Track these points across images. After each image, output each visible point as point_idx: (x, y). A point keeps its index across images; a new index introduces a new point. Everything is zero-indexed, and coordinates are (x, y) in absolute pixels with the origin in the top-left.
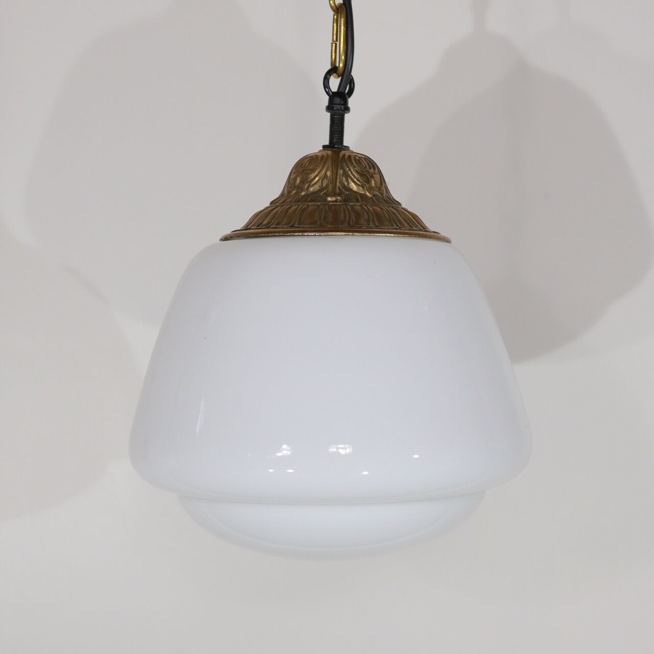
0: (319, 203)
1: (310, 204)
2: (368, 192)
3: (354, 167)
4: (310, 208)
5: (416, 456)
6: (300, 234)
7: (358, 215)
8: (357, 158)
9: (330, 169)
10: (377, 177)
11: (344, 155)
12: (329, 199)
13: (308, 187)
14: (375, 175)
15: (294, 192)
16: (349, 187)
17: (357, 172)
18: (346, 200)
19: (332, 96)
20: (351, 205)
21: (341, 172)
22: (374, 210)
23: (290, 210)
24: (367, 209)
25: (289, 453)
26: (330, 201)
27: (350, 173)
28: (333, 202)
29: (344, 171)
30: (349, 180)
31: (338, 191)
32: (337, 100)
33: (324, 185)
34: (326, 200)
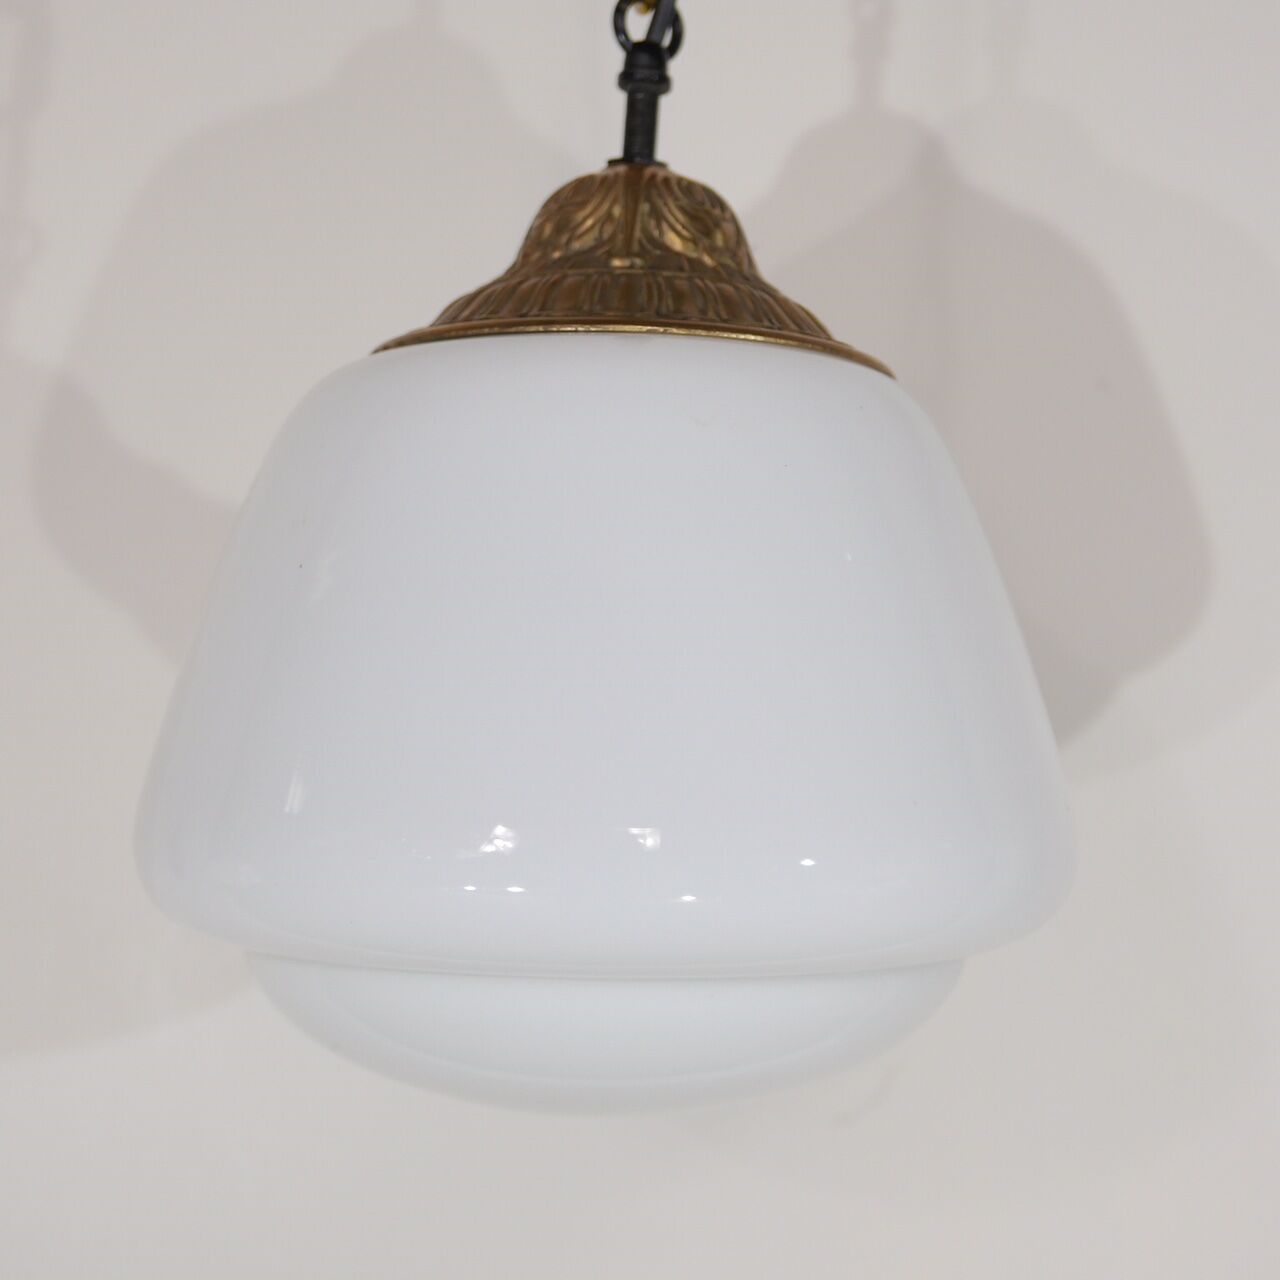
0: (591, 271)
1: (571, 272)
2: (707, 255)
3: (676, 199)
4: (570, 280)
5: (808, 862)
6: (541, 328)
7: (679, 296)
9: (621, 201)
10: (728, 229)
11: (653, 177)
12: (616, 263)
13: (569, 241)
14: (723, 226)
15: (537, 254)
16: (664, 242)
17: (683, 210)
18: (655, 267)
19: (633, 50)
20: (666, 277)
21: (645, 207)
22: (719, 289)
23: (525, 286)
24: (702, 285)
25: (510, 845)
26: (616, 268)
27: (666, 211)
28: (622, 268)
29: (654, 206)
30: (665, 226)
31: (636, 247)
32: (644, 59)
33: (606, 236)
34: (606, 264)
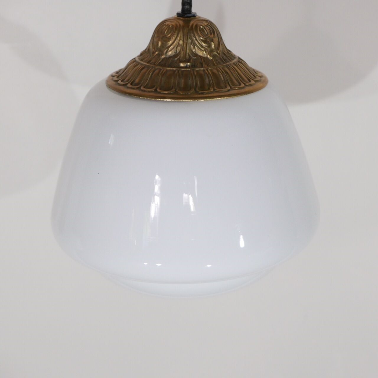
0: (175, 69)
1: (168, 69)
2: (209, 55)
3: (200, 37)
4: (168, 73)
6: (162, 100)
7: (202, 80)
8: (202, 27)
9: (182, 38)
10: (216, 39)
11: (192, 25)
12: (182, 65)
13: (167, 51)
14: (214, 39)
15: (157, 53)
16: (196, 53)
17: (202, 40)
18: (194, 66)
20: (197, 70)
21: (190, 41)
22: (213, 73)
23: (154, 74)
24: (207, 73)
26: (182, 67)
27: (196, 41)
29: (192, 40)
30: (196, 47)
31: (187, 57)
33: (178, 51)
34: (179, 66)
